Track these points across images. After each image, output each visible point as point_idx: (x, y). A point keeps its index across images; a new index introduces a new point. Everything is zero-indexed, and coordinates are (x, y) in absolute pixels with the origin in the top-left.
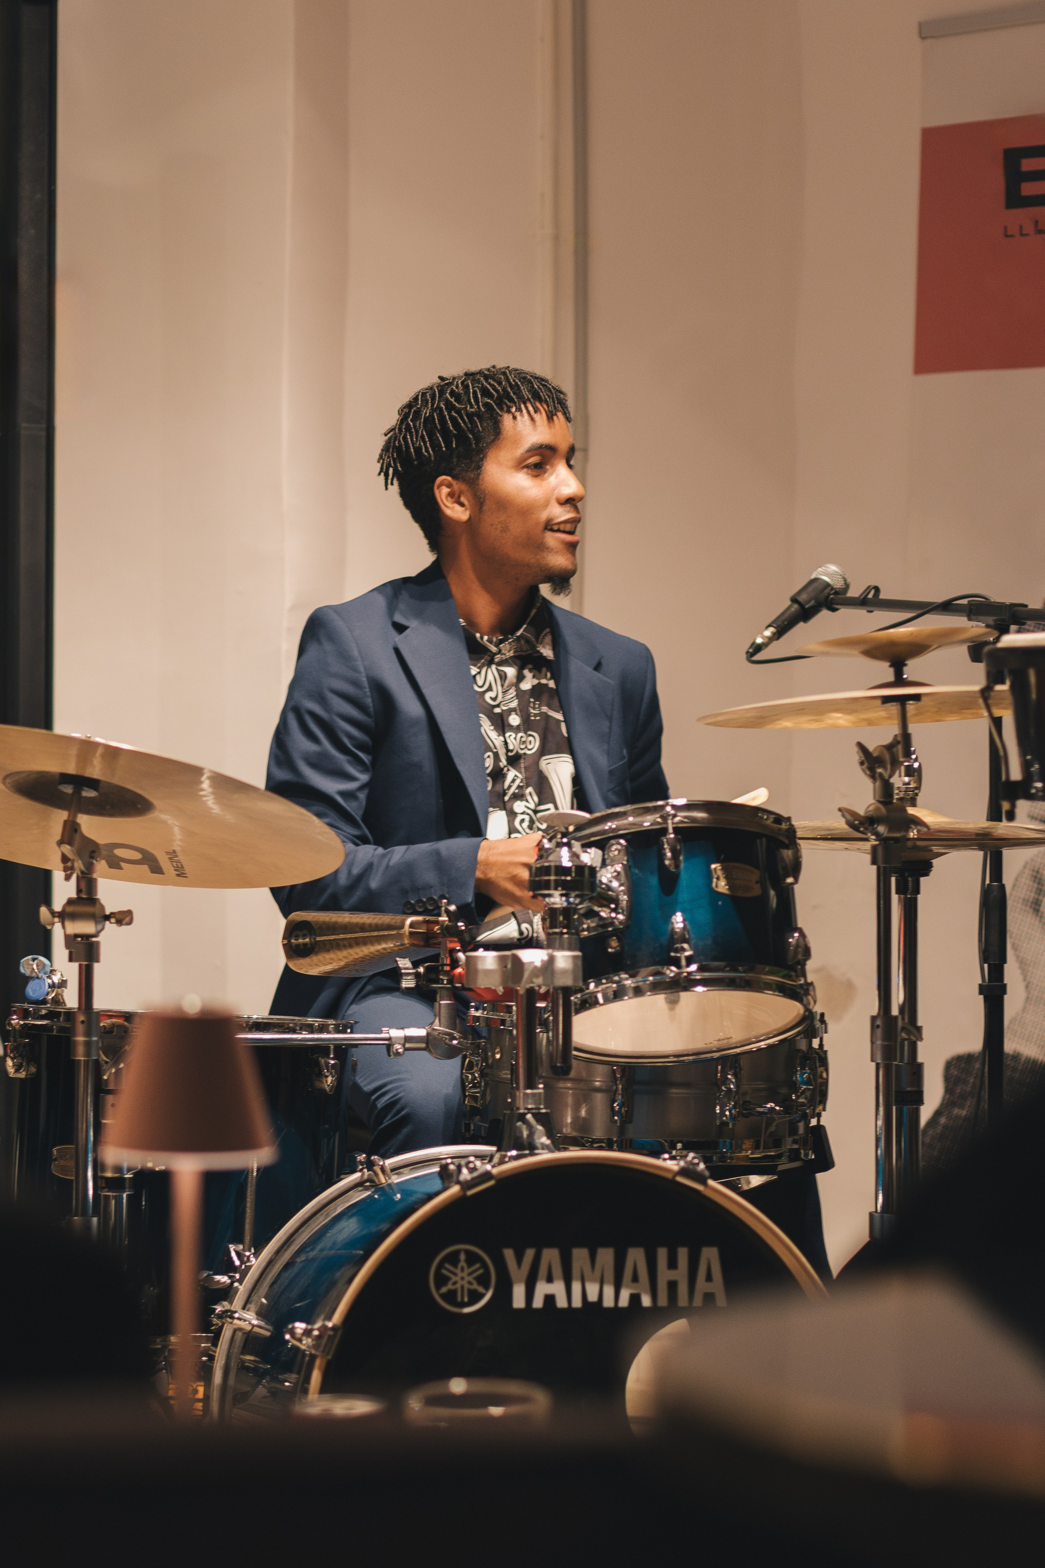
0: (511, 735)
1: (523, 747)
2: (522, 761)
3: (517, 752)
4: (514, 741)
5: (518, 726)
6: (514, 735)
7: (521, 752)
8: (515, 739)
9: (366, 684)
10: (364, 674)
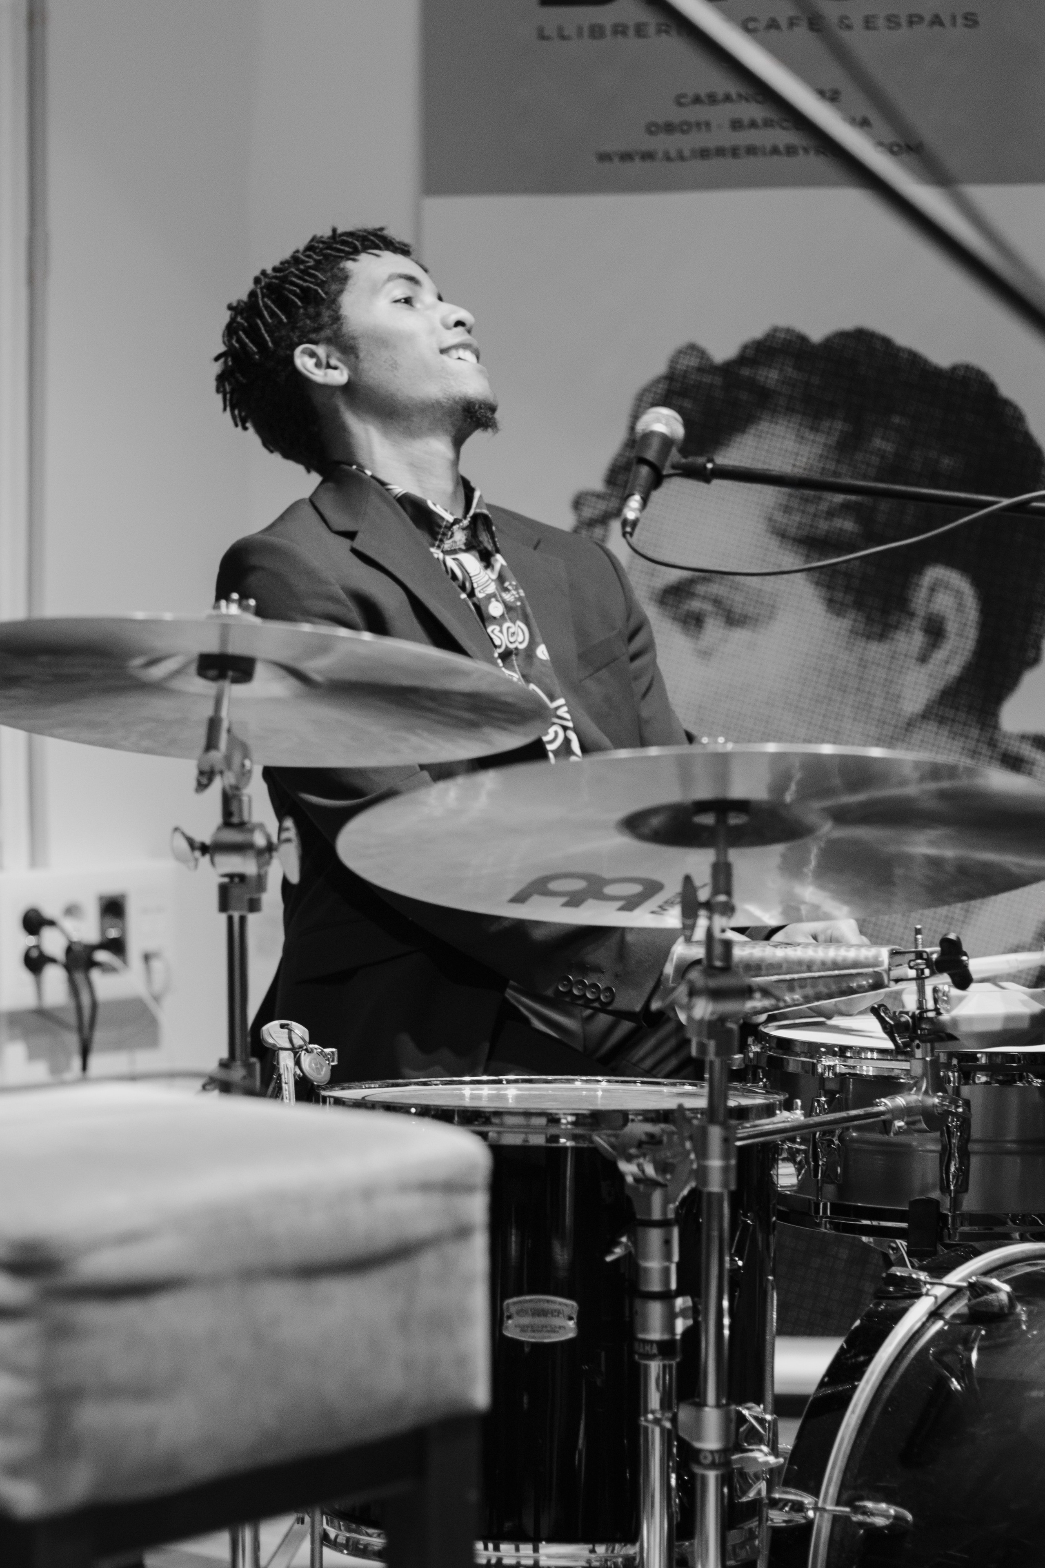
0: (494, 629)
1: (512, 640)
2: (514, 657)
3: (507, 647)
4: (500, 635)
5: (502, 616)
6: (498, 628)
7: (512, 646)
8: (501, 631)
9: (343, 596)
10: (338, 586)
